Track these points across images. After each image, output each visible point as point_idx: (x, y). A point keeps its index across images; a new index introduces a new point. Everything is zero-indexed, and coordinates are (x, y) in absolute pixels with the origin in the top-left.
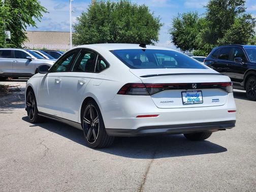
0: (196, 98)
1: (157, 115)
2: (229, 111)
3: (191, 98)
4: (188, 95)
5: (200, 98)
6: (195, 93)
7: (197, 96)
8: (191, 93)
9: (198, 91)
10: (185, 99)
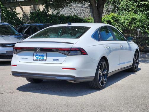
0: (42, 57)
1: (16, 66)
2: (63, 68)
3: (39, 57)
4: (37, 55)
5: (45, 58)
6: (42, 54)
7: (43, 56)
8: (39, 54)
9: (44, 53)
10: (35, 58)
